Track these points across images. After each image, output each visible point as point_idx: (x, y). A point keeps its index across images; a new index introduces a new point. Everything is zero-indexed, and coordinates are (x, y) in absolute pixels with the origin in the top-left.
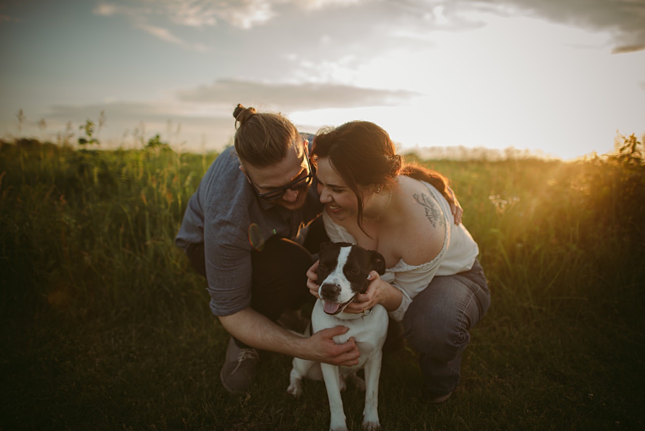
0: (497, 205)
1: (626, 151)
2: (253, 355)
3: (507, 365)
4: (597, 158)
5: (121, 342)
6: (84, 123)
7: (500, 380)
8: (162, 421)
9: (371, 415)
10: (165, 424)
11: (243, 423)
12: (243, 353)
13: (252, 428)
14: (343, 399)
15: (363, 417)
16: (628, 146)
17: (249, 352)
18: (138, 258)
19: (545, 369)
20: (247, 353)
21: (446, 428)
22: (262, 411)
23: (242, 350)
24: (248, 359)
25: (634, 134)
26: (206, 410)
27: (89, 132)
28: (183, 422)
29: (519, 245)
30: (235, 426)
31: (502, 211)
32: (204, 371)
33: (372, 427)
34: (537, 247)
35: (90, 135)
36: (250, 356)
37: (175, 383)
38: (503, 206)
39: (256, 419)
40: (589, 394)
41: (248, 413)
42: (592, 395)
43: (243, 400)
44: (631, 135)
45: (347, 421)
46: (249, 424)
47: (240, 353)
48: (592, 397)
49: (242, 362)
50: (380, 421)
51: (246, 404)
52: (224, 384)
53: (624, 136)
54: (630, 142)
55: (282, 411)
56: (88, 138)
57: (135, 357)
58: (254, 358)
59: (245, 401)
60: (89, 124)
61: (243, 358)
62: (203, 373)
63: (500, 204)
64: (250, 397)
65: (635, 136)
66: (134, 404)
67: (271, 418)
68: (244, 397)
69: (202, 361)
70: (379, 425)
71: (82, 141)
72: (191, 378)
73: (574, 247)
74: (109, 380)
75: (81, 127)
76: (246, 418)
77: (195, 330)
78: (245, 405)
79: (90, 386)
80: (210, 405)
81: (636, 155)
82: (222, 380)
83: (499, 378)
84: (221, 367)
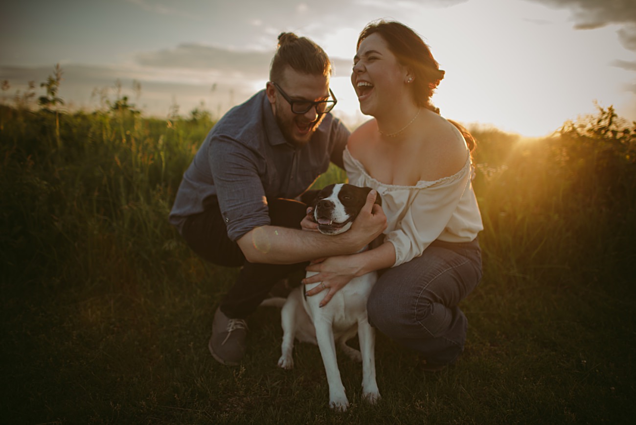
0: (485, 173)
1: (603, 123)
2: (242, 325)
3: (498, 333)
4: (574, 130)
5: (99, 313)
6: (46, 82)
7: (492, 347)
8: (152, 396)
9: (370, 386)
10: (156, 401)
11: (238, 397)
12: (233, 324)
13: (248, 402)
14: (340, 369)
15: (362, 388)
16: (606, 118)
17: (238, 322)
18: (114, 224)
19: (535, 337)
20: (236, 324)
21: (447, 397)
22: (258, 384)
23: (230, 320)
24: (237, 329)
25: (612, 106)
26: (198, 385)
27: (52, 91)
28: (175, 398)
29: (503, 215)
30: (230, 400)
31: (489, 179)
32: (192, 343)
33: (373, 398)
34: (519, 217)
35: (53, 94)
36: (239, 327)
37: (162, 356)
38: (491, 174)
39: (252, 393)
40: (582, 361)
41: (243, 386)
42: (585, 362)
43: (237, 373)
44: (609, 106)
45: (347, 392)
46: (245, 399)
47: (229, 324)
48: (586, 363)
49: (232, 332)
50: (380, 391)
51: (241, 377)
52: (214, 356)
53: (602, 107)
54: (608, 114)
55: (278, 384)
56: (51, 97)
57: (116, 329)
58: (243, 328)
59: (240, 375)
60: (52, 82)
61: (233, 328)
62: (191, 345)
63: (488, 172)
64: (244, 370)
65: (613, 108)
66: (119, 379)
67: (268, 391)
68: (238, 370)
69: (188, 332)
70: (379, 395)
71: (44, 100)
72: (178, 350)
73: (556, 217)
74: (89, 354)
75: (42, 85)
76: (241, 392)
77: (177, 300)
78: (239, 378)
79: (68, 361)
80: (202, 379)
81: (613, 127)
82: (212, 351)
83: (491, 346)
84: (209, 338)
